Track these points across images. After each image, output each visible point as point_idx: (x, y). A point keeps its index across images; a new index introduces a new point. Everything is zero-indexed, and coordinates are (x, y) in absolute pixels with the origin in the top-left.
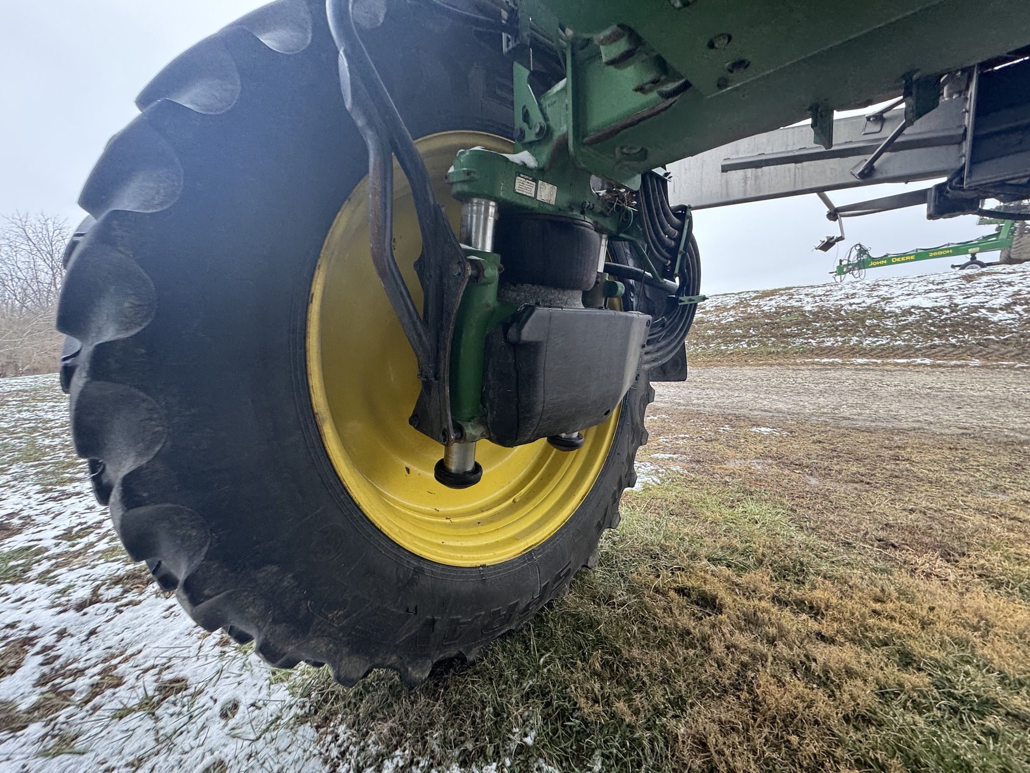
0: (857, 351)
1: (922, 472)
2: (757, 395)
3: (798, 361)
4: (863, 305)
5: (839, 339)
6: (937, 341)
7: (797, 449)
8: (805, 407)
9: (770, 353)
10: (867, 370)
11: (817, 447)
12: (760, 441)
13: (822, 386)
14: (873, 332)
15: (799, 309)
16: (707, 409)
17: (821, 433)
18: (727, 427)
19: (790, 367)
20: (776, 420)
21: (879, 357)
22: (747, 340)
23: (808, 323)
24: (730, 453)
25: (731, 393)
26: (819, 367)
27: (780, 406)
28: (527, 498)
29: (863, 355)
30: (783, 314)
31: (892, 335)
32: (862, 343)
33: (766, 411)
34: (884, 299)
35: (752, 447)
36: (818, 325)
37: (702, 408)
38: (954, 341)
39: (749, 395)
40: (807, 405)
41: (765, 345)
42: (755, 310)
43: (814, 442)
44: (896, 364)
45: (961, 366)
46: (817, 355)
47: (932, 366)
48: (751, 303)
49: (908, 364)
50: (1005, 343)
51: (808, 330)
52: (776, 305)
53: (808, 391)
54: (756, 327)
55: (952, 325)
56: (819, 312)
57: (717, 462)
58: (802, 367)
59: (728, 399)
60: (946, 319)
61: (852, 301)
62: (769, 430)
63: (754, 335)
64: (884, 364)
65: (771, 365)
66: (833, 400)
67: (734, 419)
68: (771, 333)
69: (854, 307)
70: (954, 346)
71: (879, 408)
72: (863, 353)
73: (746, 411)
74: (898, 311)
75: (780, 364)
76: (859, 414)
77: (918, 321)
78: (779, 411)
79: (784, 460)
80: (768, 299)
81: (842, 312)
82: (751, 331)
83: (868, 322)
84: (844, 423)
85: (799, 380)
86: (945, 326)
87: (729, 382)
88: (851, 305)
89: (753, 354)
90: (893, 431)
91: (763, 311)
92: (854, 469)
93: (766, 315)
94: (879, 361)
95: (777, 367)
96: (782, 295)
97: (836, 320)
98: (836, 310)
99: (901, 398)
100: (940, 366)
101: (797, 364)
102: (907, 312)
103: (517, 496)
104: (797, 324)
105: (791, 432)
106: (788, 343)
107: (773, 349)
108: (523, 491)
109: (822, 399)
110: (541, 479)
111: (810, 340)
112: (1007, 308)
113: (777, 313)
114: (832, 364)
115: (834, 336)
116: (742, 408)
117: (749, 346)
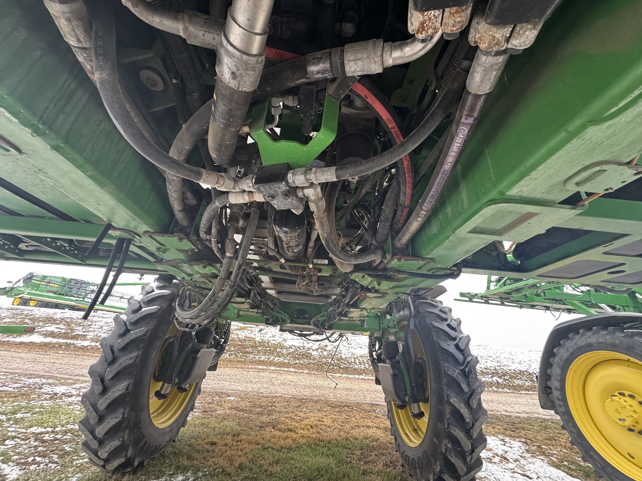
0: (272, 363)
1: (277, 409)
2: (230, 383)
3: (249, 367)
4: (277, 341)
5: (267, 357)
6: (297, 361)
7: (243, 404)
8: (248, 388)
9: (238, 361)
10: (274, 373)
11: (250, 404)
12: (230, 403)
13: (256, 379)
14: (278, 355)
15: (254, 339)
16: (208, 390)
17: (252, 398)
18: (217, 398)
19: (246, 370)
20: (237, 394)
21: (279, 367)
22: (229, 353)
23: (256, 347)
24: (218, 408)
25: (219, 382)
26: (257, 370)
27: (239, 388)
28: (163, 412)
29: (274, 366)
30: (247, 341)
31: (285, 357)
32: (274, 359)
33: (233, 390)
34: (284, 340)
35: (227, 405)
36: (260, 348)
37: (205, 389)
38: (302, 362)
39: (227, 383)
40: (250, 388)
41: (237, 357)
42: (235, 336)
43: (249, 402)
44: (284, 371)
45: (302, 373)
46: (258, 364)
47: (295, 372)
48: (234, 332)
49: (287, 371)
50: (314, 364)
51: (256, 350)
52: (245, 335)
53: (251, 382)
54: (234, 347)
55: (302, 355)
56: (261, 342)
57: (213, 411)
58: (251, 370)
59: (217, 385)
60: (301, 352)
61: (274, 339)
62: (234, 398)
63: (233, 351)
64: (280, 370)
65: (238, 368)
66: (259, 385)
67: (220, 394)
68: (240, 350)
69: (274, 342)
70: (301, 364)
71: (273, 389)
72: (275, 365)
73: (226, 390)
74: (288, 346)
75: (242, 368)
76: (266, 391)
77: (293, 352)
78: (238, 390)
79: (238, 409)
80: (242, 331)
81: (270, 344)
82: (232, 348)
83: (278, 350)
84: (261, 395)
85: (248, 376)
86: (300, 355)
87: (218, 376)
88: (273, 340)
89: (230, 361)
90: (273, 397)
91: (239, 337)
92: (259, 410)
93: (240, 340)
94: (279, 369)
95: (240, 369)
96: (248, 330)
97: (267, 347)
98: (268, 342)
99: (281, 385)
100: (296, 372)
101: (248, 368)
102: (291, 347)
103: (159, 412)
104: (252, 347)
105: (242, 398)
106: (247, 357)
107: (240, 359)
108: (160, 410)
109: (255, 385)
110: (167, 405)
111: (256, 356)
112: (317, 350)
113: (245, 340)
114: (262, 369)
115: (265, 355)
116: (224, 389)
117: (229, 356)
